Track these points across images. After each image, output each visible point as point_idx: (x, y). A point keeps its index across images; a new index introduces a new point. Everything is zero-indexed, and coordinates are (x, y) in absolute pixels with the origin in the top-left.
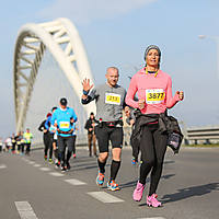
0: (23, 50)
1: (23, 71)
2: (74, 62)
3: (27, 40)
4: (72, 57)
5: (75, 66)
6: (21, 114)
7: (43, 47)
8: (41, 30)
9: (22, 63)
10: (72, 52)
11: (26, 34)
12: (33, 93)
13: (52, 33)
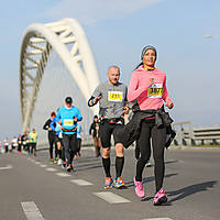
0: (29, 50)
1: (29, 71)
2: (80, 62)
3: (33, 40)
4: (78, 58)
5: (82, 66)
6: (27, 114)
7: (49, 47)
8: (47, 30)
9: (28, 63)
10: (78, 53)
11: (32, 34)
12: (39, 93)
13: (58, 34)
